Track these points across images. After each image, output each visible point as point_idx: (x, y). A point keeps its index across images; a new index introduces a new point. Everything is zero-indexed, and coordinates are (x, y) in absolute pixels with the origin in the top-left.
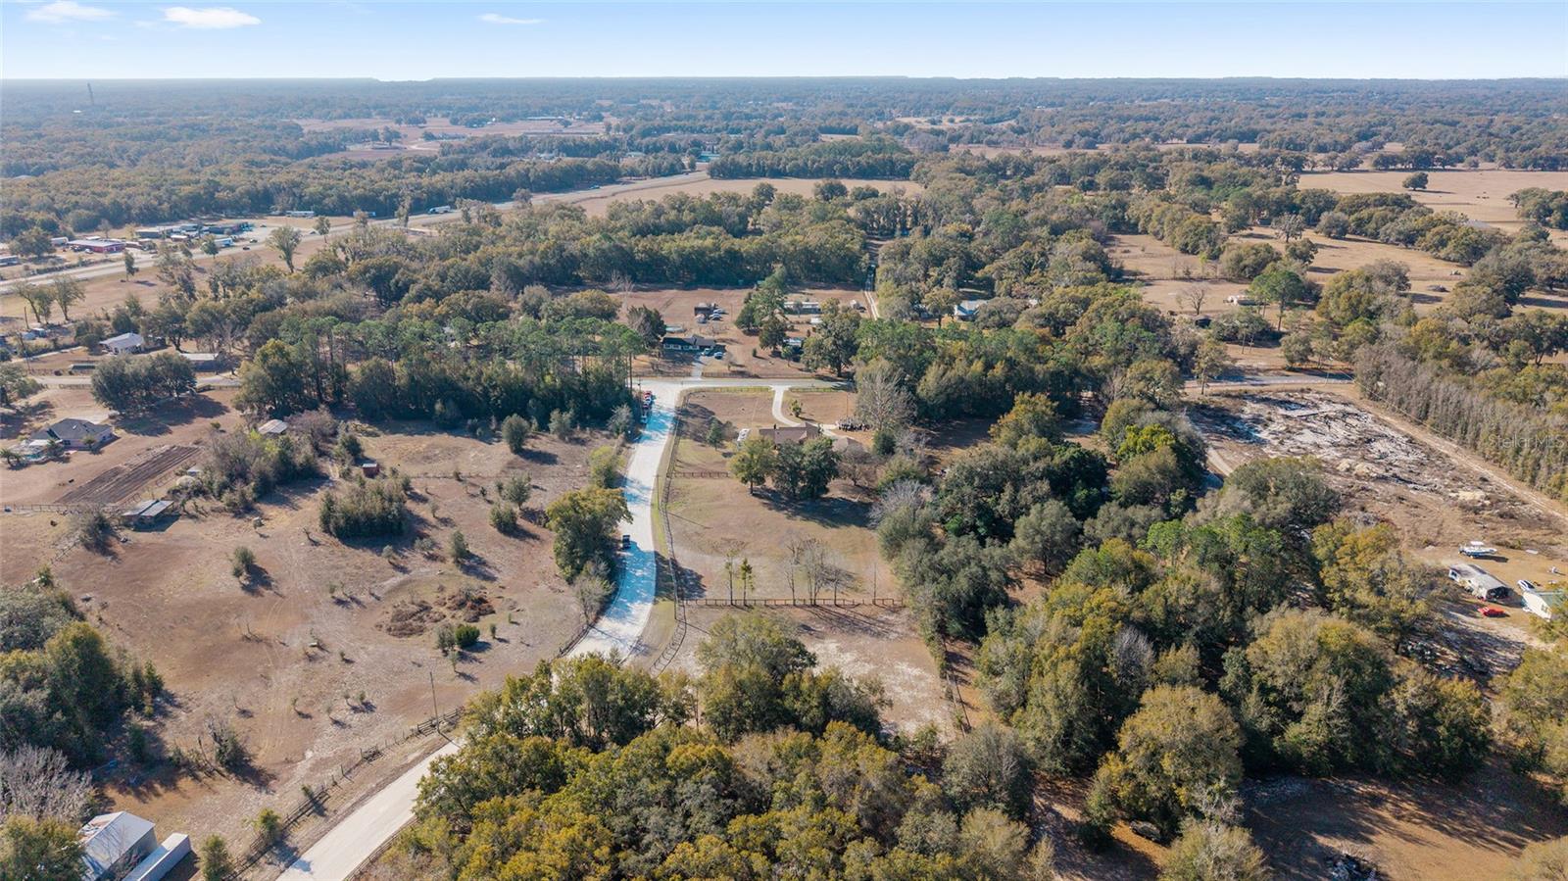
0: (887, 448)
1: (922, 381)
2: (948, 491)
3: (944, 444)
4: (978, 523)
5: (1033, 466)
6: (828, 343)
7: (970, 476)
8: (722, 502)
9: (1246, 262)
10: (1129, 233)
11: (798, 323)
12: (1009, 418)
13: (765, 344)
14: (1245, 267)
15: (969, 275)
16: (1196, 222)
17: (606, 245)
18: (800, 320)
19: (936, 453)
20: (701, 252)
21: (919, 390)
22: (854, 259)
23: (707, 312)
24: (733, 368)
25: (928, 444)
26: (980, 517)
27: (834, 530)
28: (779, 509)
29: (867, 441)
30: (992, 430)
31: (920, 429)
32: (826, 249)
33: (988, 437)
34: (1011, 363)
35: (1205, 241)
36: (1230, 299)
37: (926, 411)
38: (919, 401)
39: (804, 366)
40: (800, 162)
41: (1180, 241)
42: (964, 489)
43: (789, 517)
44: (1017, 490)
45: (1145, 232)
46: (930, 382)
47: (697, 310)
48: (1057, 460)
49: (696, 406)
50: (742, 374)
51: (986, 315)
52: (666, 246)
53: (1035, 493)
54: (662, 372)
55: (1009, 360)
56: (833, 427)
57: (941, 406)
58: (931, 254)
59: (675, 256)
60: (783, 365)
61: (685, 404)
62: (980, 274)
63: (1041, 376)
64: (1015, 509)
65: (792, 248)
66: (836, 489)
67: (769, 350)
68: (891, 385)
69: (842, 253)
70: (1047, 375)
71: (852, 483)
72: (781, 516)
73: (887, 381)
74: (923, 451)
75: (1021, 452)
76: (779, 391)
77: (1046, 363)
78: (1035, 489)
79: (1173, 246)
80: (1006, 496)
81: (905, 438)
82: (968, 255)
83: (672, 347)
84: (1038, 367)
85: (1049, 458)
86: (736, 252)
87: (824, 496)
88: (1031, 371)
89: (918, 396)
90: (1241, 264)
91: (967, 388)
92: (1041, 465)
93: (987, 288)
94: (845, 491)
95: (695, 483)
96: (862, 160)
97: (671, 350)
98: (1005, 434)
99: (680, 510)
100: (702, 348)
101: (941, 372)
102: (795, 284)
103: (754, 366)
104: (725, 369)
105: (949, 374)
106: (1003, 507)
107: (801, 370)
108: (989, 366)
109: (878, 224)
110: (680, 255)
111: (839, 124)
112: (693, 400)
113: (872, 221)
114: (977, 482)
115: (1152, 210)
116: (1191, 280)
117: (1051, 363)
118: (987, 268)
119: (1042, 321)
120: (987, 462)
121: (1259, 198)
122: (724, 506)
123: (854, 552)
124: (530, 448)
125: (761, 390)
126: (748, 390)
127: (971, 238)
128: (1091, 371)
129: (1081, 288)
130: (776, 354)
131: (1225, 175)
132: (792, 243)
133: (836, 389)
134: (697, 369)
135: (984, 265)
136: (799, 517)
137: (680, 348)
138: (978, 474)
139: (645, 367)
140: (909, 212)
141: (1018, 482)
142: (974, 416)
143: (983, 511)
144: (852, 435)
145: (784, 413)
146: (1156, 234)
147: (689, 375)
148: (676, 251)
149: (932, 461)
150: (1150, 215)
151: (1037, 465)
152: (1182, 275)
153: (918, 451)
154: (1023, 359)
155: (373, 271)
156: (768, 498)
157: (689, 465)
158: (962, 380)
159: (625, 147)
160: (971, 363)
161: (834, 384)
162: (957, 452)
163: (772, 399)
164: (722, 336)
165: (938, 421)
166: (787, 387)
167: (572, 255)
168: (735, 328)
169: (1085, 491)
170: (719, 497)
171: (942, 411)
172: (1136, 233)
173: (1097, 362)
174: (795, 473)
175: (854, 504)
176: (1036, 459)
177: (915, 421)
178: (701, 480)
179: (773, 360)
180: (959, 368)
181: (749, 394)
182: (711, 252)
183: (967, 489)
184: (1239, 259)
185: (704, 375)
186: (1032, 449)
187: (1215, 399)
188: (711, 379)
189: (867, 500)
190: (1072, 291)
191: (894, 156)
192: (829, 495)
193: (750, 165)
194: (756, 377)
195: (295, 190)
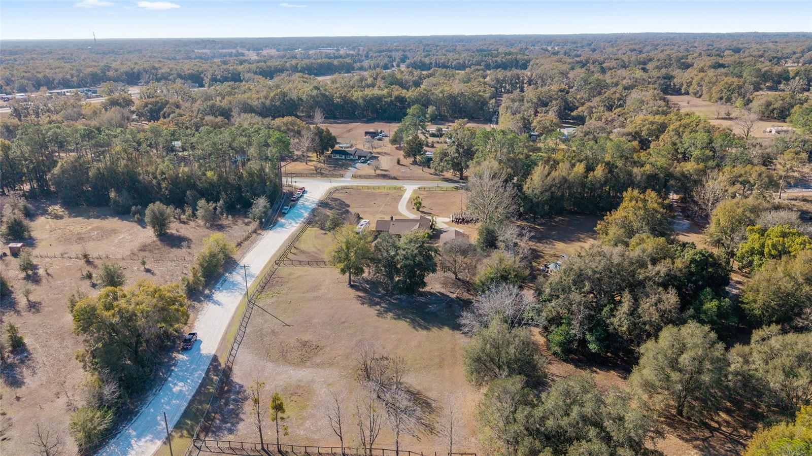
0: (490, 242)
1: (528, 180)
2: (553, 297)
3: (547, 238)
4: (588, 337)
5: (652, 270)
6: (452, 151)
7: (580, 279)
8: (316, 294)
9: (775, 106)
10: (675, 95)
11: (438, 142)
12: (618, 215)
13: (407, 155)
14: (774, 109)
15: (567, 114)
16: (729, 82)
17: (315, 92)
18: (440, 141)
19: (540, 246)
20: (379, 99)
21: (525, 188)
22: (484, 103)
23: (373, 135)
24: (378, 172)
25: (531, 239)
26: (590, 330)
27: (425, 332)
28: (372, 304)
29: (473, 234)
30: (599, 227)
31: (524, 223)
32: (465, 96)
33: (593, 234)
34: (610, 166)
35: (737, 95)
36: (768, 130)
37: (531, 207)
38: (525, 198)
39: (432, 171)
40: (461, 61)
41: (715, 96)
42: (571, 296)
43: (380, 314)
44: (636, 300)
45: (687, 93)
46: (535, 182)
47: (367, 133)
48: (679, 264)
49: (336, 200)
50: (385, 177)
51: (582, 135)
52: (355, 94)
53: (661, 306)
54: (322, 174)
55: (608, 164)
56: (448, 220)
57: (546, 202)
58: (539, 100)
59: (361, 101)
60: (418, 170)
61: (328, 198)
62: (574, 113)
63: (639, 178)
64: (635, 324)
65: (441, 95)
66: (435, 283)
67: (411, 160)
68: (499, 182)
69: (476, 99)
70: (644, 177)
71: (453, 276)
72: (372, 311)
73: (494, 177)
74: (525, 245)
75: (635, 253)
76: (409, 190)
77: (642, 166)
78: (660, 301)
79: (710, 100)
80: (625, 307)
81: (508, 233)
82: (566, 102)
83: (338, 156)
84: (636, 170)
85: (668, 260)
86: (403, 98)
87: (422, 290)
88: (630, 174)
89: (524, 194)
90: (771, 108)
91: (569, 188)
92: (662, 268)
93: (581, 120)
94: (445, 284)
95: (300, 271)
96: (499, 59)
97: (337, 159)
98: (614, 231)
99: (269, 301)
100: (360, 157)
101: (546, 172)
102: (442, 120)
103: (395, 171)
104: (372, 172)
105: (554, 174)
106: (620, 321)
107: (431, 174)
108: (590, 168)
109: (505, 89)
110: (364, 100)
111: (488, 48)
112: (336, 196)
113: (501, 87)
114: (588, 286)
115: (692, 78)
116: (731, 119)
117: (648, 167)
118: (580, 109)
119: (630, 138)
120: (598, 265)
121: (766, 72)
122: (316, 298)
123: (440, 366)
124: (174, 232)
125: (395, 188)
126: (384, 188)
127: (568, 92)
128: (683, 174)
129: (657, 117)
130: (415, 163)
131: (735, 62)
132: (442, 92)
133: (457, 188)
134: (352, 171)
135: (577, 108)
136: (390, 315)
137: (343, 157)
138: (589, 278)
139: (312, 170)
140: (525, 81)
141: (636, 287)
142: (575, 213)
143: (595, 323)
144: (461, 228)
145: (407, 207)
146: (695, 94)
147: (342, 176)
148: (362, 97)
149: (536, 255)
150: (691, 82)
151: (657, 268)
152: (724, 116)
153: (522, 244)
154: (620, 164)
155: (150, 106)
156: (364, 290)
157: (303, 252)
158: (565, 180)
159: (364, 58)
160: (573, 166)
161: (456, 185)
162: (560, 246)
163: (402, 196)
164: (378, 150)
165: (542, 217)
166: (416, 187)
167: (291, 99)
168: (390, 145)
169: (715, 303)
170: (315, 288)
171: (546, 207)
172: (680, 94)
173: (690, 167)
174: (391, 266)
175: (452, 300)
176: (654, 261)
177: (520, 216)
178: (308, 268)
179: (412, 167)
180: (563, 170)
181: (385, 191)
182: (385, 98)
183: (576, 297)
184: (769, 104)
185: (354, 177)
186: (650, 250)
187: (793, 202)
188: (357, 180)
189: (466, 296)
190: (650, 118)
191: (518, 57)
192: (427, 289)
193: (431, 63)
194: (395, 178)
195: (153, 71)
